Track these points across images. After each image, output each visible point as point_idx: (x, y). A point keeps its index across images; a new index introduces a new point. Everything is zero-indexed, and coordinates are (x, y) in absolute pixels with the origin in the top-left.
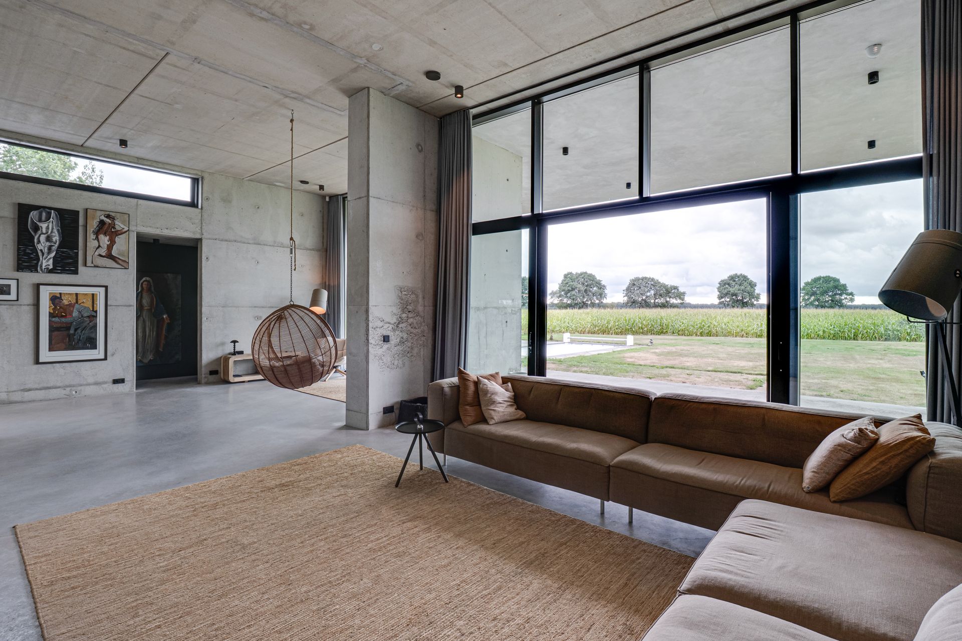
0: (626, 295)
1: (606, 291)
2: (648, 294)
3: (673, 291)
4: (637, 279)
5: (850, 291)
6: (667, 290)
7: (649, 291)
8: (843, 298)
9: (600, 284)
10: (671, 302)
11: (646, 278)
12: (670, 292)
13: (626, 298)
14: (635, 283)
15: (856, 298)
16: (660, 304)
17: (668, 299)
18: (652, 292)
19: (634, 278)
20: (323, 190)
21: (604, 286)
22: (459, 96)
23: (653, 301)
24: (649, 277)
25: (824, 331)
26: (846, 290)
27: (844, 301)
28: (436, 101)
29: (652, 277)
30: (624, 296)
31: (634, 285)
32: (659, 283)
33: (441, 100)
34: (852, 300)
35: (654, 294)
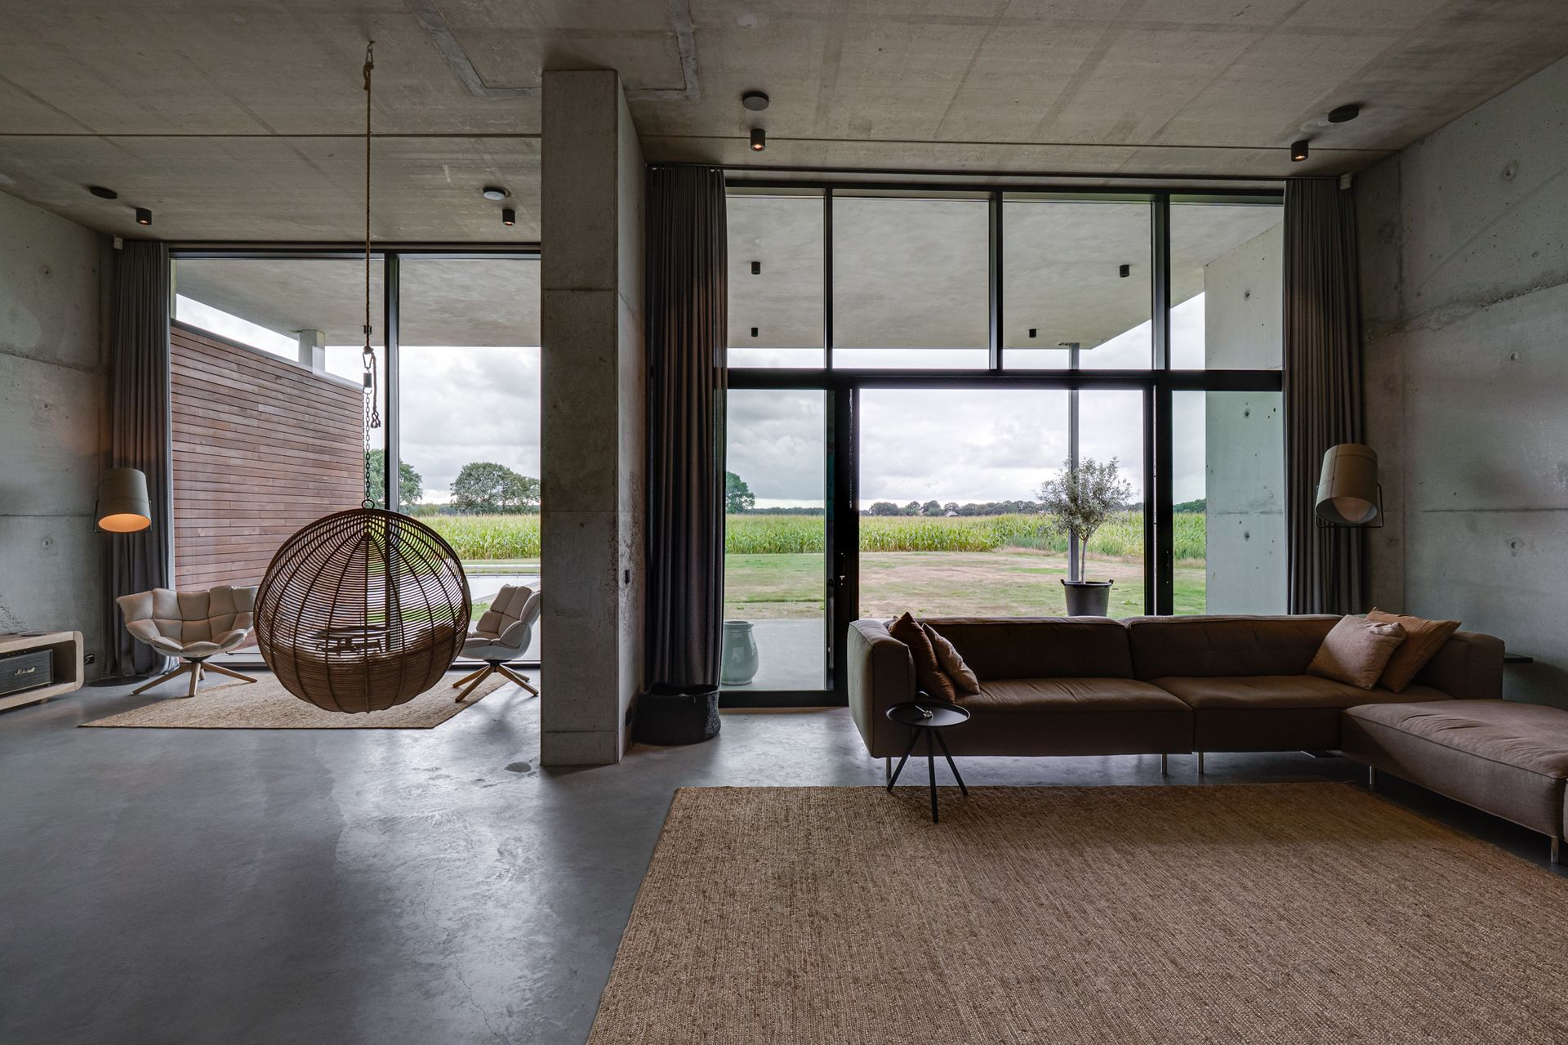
0: (457, 492)
1: (421, 485)
2: (494, 491)
3: (532, 487)
4: (475, 467)
5: (749, 492)
6: (524, 485)
7: (494, 487)
8: (743, 500)
9: (410, 473)
10: (530, 504)
11: (490, 465)
12: (528, 489)
13: (455, 498)
14: (473, 473)
15: (757, 501)
16: (513, 508)
17: (525, 500)
18: (499, 488)
19: (469, 465)
20: (149, 223)
21: (417, 476)
22: (758, 146)
23: (500, 503)
24: (494, 463)
25: (770, 543)
26: (746, 490)
27: (744, 504)
28: (688, 137)
29: (499, 464)
30: (453, 494)
31: (470, 475)
32: (511, 473)
33: (686, 139)
34: (752, 503)
35: (503, 492)
